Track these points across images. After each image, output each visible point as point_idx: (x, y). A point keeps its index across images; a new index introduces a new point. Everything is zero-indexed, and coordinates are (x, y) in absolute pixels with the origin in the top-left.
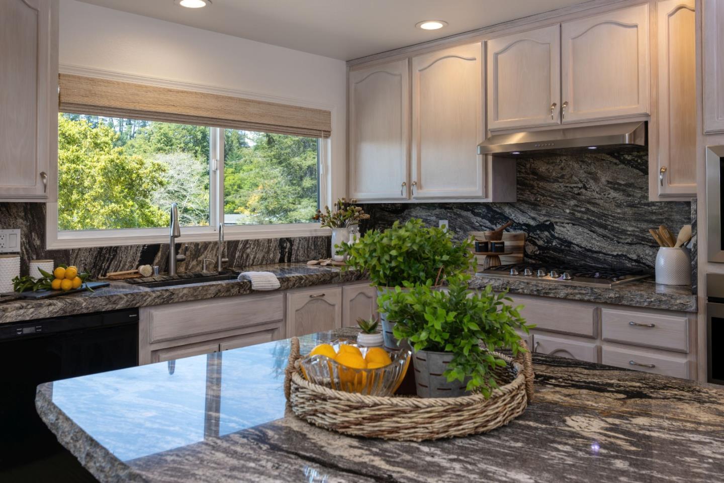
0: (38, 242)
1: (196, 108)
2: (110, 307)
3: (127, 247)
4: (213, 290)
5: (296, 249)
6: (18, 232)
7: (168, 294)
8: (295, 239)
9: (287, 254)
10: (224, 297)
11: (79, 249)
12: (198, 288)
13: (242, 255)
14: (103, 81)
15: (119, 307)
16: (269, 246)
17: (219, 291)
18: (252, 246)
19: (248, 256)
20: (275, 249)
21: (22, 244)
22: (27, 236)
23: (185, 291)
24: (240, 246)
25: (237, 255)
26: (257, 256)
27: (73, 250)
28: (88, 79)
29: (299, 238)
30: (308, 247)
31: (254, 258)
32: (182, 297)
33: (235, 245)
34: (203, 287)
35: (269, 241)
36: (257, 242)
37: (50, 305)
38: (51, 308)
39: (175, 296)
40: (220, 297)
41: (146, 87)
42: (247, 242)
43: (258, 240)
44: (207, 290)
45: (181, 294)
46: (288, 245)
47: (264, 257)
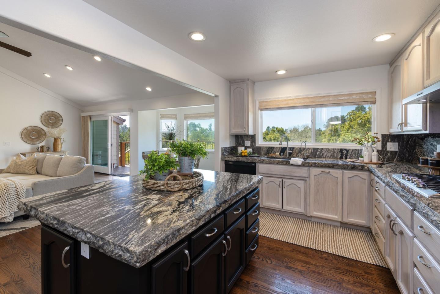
0: (254, 144)
1: (300, 103)
2: (247, 161)
3: (276, 147)
4: (277, 162)
5: (350, 153)
6: (250, 141)
7: (262, 160)
8: (349, 150)
9: (344, 155)
10: (281, 164)
11: (264, 147)
12: (272, 160)
13: (320, 154)
14: (269, 101)
15: (249, 161)
16: (334, 152)
17: (279, 162)
18: (325, 151)
19: (323, 154)
20: (337, 153)
21: (251, 145)
22: (252, 143)
23: (267, 160)
24: (319, 150)
25: (317, 154)
26: (328, 155)
27: (262, 147)
28: (265, 101)
29: (352, 149)
30: (358, 153)
31: (326, 155)
32: (266, 162)
33: (317, 150)
34: (274, 160)
35: (334, 149)
36: (328, 150)
37: (234, 158)
38: (234, 159)
39: (264, 161)
40: (279, 164)
41: (283, 100)
42: (322, 149)
43: (328, 149)
44: (275, 161)
45: (266, 161)
46: (345, 152)
47: (331, 155)
